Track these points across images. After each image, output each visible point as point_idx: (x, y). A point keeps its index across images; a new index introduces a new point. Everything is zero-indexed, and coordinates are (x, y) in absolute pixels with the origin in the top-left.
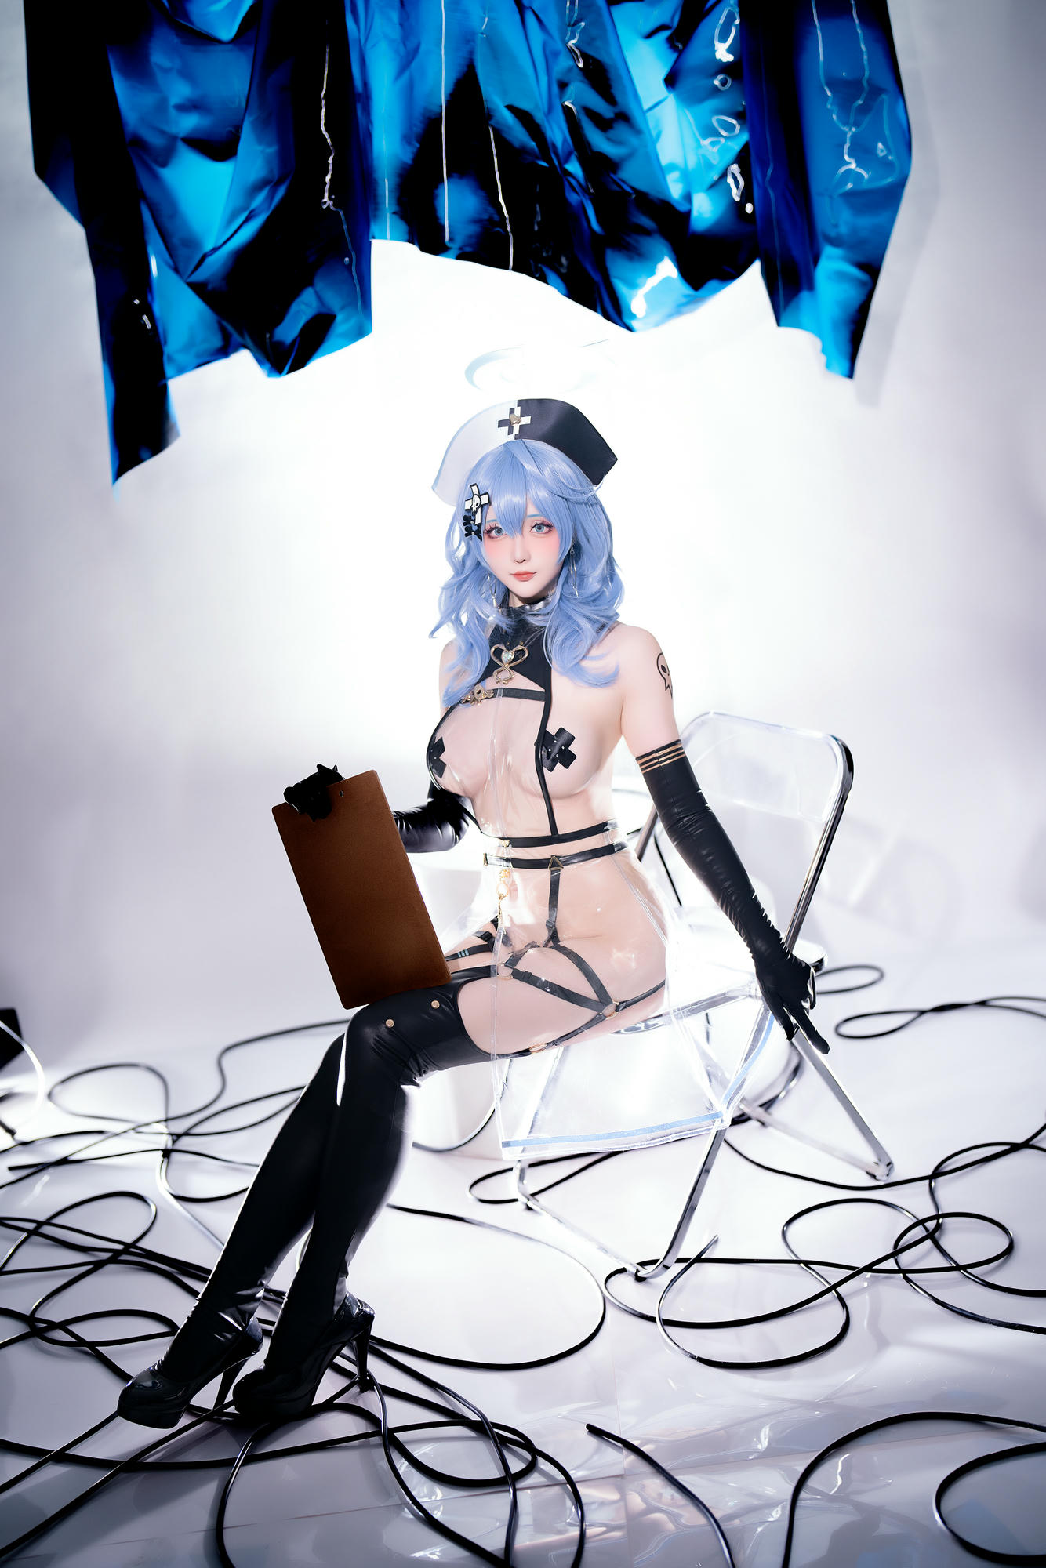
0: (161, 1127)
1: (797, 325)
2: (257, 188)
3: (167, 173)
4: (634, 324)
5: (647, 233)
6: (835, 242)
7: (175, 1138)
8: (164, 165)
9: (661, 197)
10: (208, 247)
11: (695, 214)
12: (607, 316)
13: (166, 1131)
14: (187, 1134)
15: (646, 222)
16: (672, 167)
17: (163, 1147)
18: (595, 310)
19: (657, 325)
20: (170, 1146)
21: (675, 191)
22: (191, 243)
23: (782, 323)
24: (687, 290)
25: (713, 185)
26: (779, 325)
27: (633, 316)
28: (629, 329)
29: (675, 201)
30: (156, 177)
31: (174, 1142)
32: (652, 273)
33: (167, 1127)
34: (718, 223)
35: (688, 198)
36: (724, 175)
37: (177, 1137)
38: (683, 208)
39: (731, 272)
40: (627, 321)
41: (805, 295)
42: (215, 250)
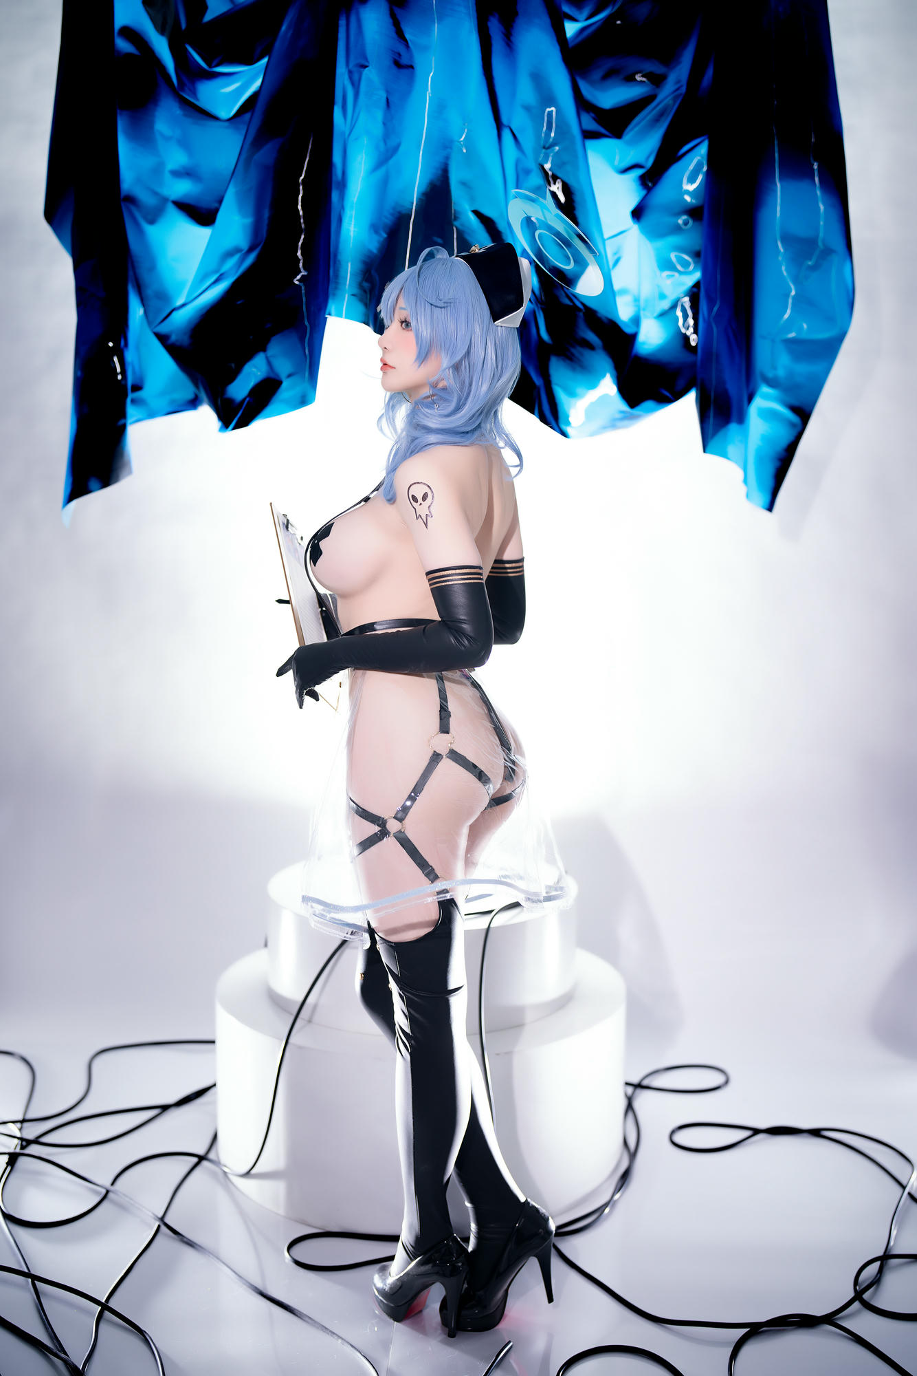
0: (14, 1129)
1: (724, 454)
2: (229, 254)
3: (152, 231)
4: (569, 430)
5: (591, 347)
6: (772, 383)
7: (24, 1143)
8: (152, 222)
9: (610, 317)
10: (179, 303)
11: (641, 338)
12: (544, 419)
13: (18, 1135)
14: (36, 1141)
15: (591, 337)
16: (624, 292)
17: (12, 1150)
18: (533, 412)
19: (592, 434)
20: (18, 1150)
21: (623, 313)
22: (163, 297)
23: (708, 449)
24: (622, 405)
25: (663, 314)
26: (704, 452)
27: (568, 423)
28: (564, 434)
29: (622, 322)
30: (141, 232)
31: (23, 1148)
32: (594, 386)
33: (20, 1129)
34: (662, 349)
35: (636, 321)
36: (674, 307)
37: (26, 1143)
38: (629, 330)
39: (668, 396)
40: (563, 427)
41: (733, 427)
42: (183, 305)
